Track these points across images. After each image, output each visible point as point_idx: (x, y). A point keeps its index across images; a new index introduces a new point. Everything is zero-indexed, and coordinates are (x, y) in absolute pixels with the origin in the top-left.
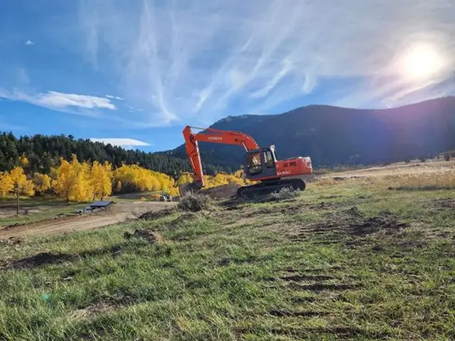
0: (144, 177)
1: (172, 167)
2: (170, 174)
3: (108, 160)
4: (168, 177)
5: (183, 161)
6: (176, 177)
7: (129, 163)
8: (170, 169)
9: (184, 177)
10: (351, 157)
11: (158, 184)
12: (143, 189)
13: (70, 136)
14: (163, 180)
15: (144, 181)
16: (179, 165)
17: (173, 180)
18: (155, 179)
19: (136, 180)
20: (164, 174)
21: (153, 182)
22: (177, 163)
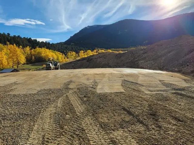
0: (48, 53)
1: (63, 49)
2: (63, 52)
3: (29, 45)
4: (61, 54)
5: (69, 46)
6: (66, 54)
7: (40, 47)
8: (62, 50)
9: (69, 53)
10: (145, 42)
11: (55, 57)
12: (47, 60)
13: (8, 34)
14: (58, 55)
15: (47, 55)
16: (66, 48)
17: (64, 55)
18: (54, 54)
19: (43, 55)
20: (59, 52)
21: (52, 56)
22: (66, 47)
